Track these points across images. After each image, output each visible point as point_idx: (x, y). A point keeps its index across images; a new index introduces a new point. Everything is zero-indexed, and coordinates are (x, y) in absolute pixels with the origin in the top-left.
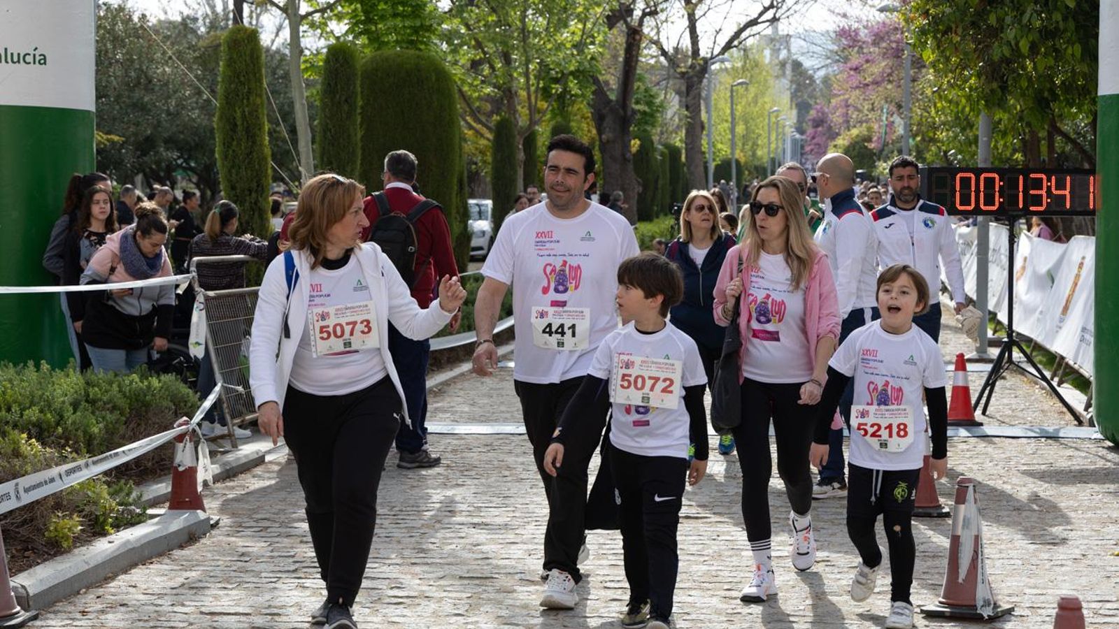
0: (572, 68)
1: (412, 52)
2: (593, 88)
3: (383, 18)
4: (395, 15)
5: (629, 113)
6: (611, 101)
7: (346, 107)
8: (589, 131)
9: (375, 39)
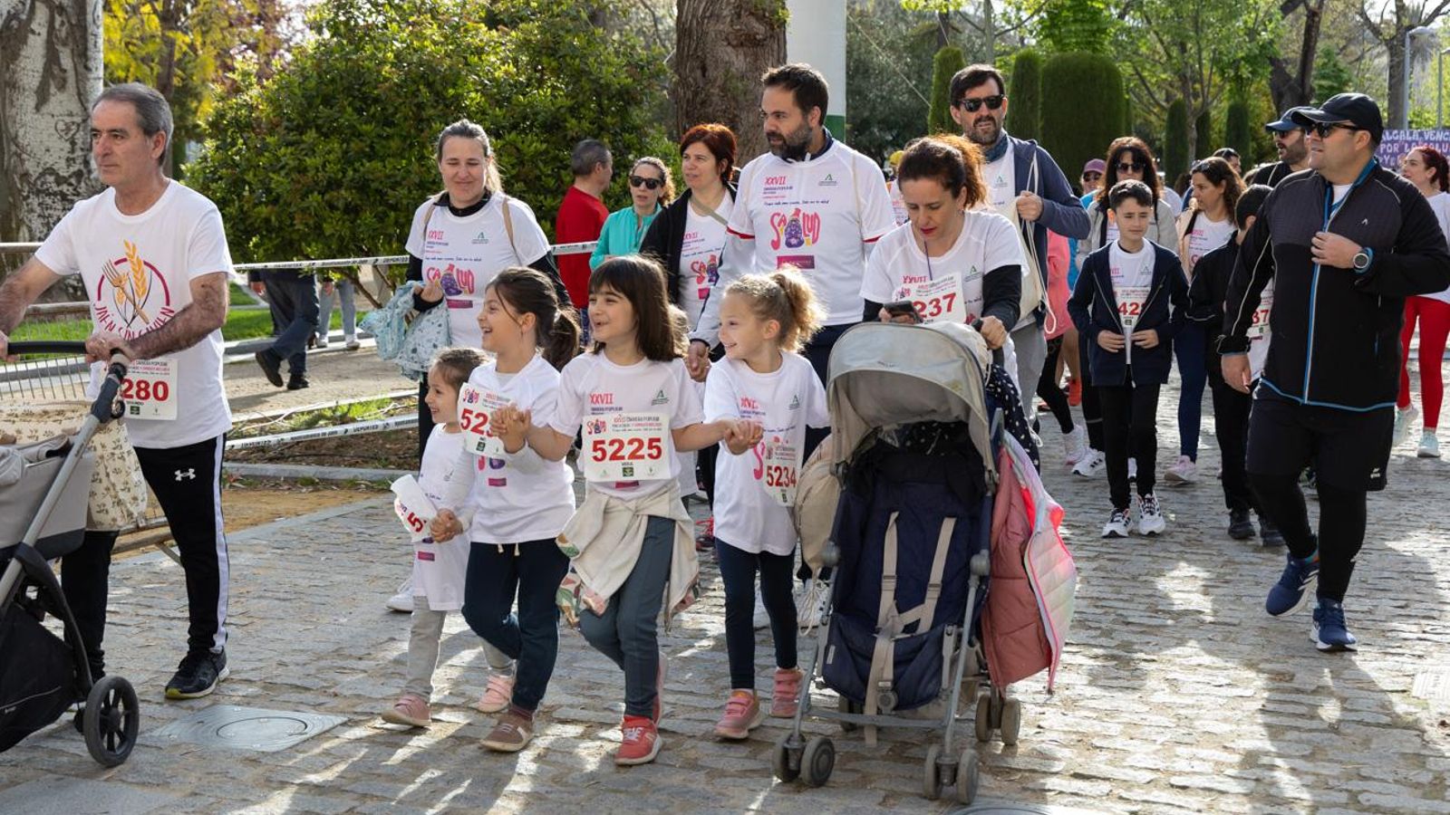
0: (1241, 54)
1: (1089, 52)
2: (1270, 69)
3: (1065, 23)
4: (1075, 21)
5: (1307, 90)
6: (1288, 78)
7: (1029, 104)
8: (1270, 108)
9: (1059, 42)
